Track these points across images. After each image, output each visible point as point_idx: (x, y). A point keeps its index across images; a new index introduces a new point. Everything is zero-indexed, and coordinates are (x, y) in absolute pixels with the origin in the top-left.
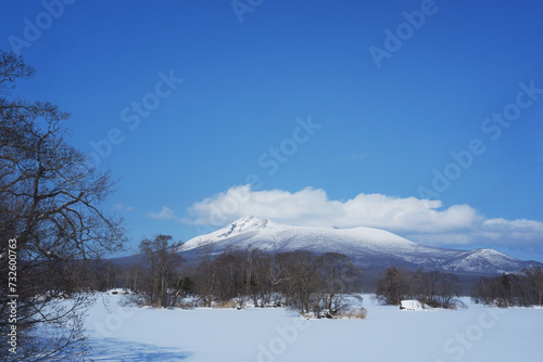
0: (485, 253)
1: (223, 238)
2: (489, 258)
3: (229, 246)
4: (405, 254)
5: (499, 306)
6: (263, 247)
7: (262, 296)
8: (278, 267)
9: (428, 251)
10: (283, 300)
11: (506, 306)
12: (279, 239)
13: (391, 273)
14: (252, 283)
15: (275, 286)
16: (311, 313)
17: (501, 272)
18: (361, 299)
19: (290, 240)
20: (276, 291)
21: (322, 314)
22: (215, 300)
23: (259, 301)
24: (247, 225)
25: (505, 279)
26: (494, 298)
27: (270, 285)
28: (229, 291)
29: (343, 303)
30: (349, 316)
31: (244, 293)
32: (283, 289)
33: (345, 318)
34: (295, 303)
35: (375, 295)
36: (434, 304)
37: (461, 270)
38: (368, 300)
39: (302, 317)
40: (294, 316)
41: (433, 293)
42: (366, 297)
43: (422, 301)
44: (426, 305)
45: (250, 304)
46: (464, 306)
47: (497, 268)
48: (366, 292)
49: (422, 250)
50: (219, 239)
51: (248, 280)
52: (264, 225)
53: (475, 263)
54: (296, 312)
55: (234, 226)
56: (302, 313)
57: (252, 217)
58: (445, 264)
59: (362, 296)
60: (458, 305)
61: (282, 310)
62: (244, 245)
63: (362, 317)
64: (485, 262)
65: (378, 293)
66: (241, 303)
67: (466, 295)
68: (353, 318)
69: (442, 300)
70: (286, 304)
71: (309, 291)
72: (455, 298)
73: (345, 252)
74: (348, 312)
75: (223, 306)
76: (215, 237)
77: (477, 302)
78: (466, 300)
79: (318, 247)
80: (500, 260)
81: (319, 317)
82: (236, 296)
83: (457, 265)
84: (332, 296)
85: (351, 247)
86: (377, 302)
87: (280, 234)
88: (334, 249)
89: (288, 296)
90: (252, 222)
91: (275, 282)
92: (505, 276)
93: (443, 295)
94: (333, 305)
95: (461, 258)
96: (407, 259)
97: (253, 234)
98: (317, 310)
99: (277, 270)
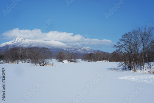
0: (86, 48)
1: (12, 43)
2: (86, 49)
3: (14, 46)
4: (64, 48)
5: (89, 61)
6: (24, 46)
7: (24, 60)
8: (29, 52)
9: (70, 47)
10: (30, 61)
11: (90, 61)
12: (29, 44)
13: (60, 53)
14: (21, 56)
15: (28, 57)
16: (38, 64)
17: (89, 53)
18: (52, 60)
19: (32, 44)
20: (28, 58)
21: (41, 65)
22: (10, 61)
23: (23, 61)
24: (19, 39)
25: (90, 55)
26: (87, 59)
27: (26, 57)
28: (14, 59)
29: (47, 61)
30: (49, 65)
31: (18, 59)
32: (30, 58)
33: (48, 66)
34: (34, 62)
35: (56, 59)
36: (72, 61)
37: (79, 52)
38: (54, 61)
39: (35, 66)
40: (33, 65)
41: (71, 59)
42: (54, 60)
43: (68, 60)
44: (70, 62)
45: (20, 62)
46: (79, 62)
47: (88, 52)
48: (53, 58)
49: (69, 47)
50: (11, 44)
51: (20, 55)
52: (25, 40)
53: (83, 50)
54: (34, 64)
55: (16, 40)
56: (36, 64)
57: (21, 37)
58: (75, 50)
59: (52, 59)
60: (78, 61)
61: (30, 64)
62: (18, 45)
63: (52, 65)
64: (85, 50)
65: (57, 59)
66: (18, 62)
67: (80, 59)
68: (50, 66)
69: (74, 60)
70: (31, 62)
71: (38, 58)
72: (77, 60)
73: (48, 47)
74: (48, 64)
75: (12, 63)
76: (9, 43)
77: (83, 61)
78: (80, 60)
79: (41, 46)
80: (89, 50)
81: (40, 65)
82: (16, 60)
83: (78, 51)
84: (44, 60)
85: (49, 46)
86: (56, 61)
87: (29, 42)
88: (45, 47)
89: (31, 60)
90: (21, 39)
91: (28, 56)
92: (90, 54)
93: (74, 59)
94: (44, 62)
95: (79, 49)
96: (65, 49)
97: (21, 42)
98: (40, 64)
99: (28, 53)
